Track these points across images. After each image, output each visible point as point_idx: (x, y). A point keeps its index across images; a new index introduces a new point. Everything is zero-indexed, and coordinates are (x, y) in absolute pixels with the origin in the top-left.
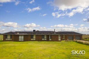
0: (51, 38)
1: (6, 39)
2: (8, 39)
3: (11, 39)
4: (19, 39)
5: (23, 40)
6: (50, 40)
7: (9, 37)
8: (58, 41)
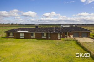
0: (50, 37)
1: (9, 36)
2: (11, 36)
3: (13, 36)
4: (20, 36)
5: (24, 37)
6: (49, 38)
7: (11, 34)
8: (58, 39)
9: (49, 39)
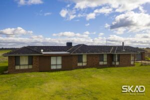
1: (17, 67)
3: (31, 67)
9: (118, 66)
